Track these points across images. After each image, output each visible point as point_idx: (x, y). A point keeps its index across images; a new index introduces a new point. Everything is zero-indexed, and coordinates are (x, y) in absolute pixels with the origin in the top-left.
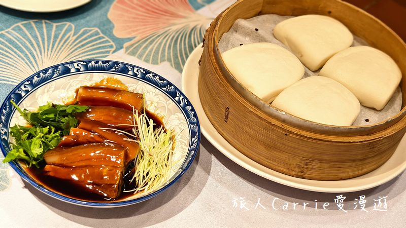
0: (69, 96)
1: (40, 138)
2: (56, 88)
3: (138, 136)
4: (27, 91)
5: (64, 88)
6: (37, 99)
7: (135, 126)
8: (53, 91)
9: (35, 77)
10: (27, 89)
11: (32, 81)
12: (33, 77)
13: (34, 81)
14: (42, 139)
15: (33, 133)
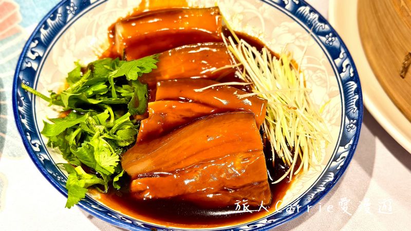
0: (101, 43)
1: (101, 135)
2: (79, 37)
3: (250, 82)
4: (39, 59)
5: (89, 33)
6: (57, 66)
7: (237, 65)
8: (75, 44)
9: (42, 30)
10: (36, 55)
11: (39, 39)
12: (39, 32)
13: (42, 38)
14: (106, 135)
15: (87, 130)
